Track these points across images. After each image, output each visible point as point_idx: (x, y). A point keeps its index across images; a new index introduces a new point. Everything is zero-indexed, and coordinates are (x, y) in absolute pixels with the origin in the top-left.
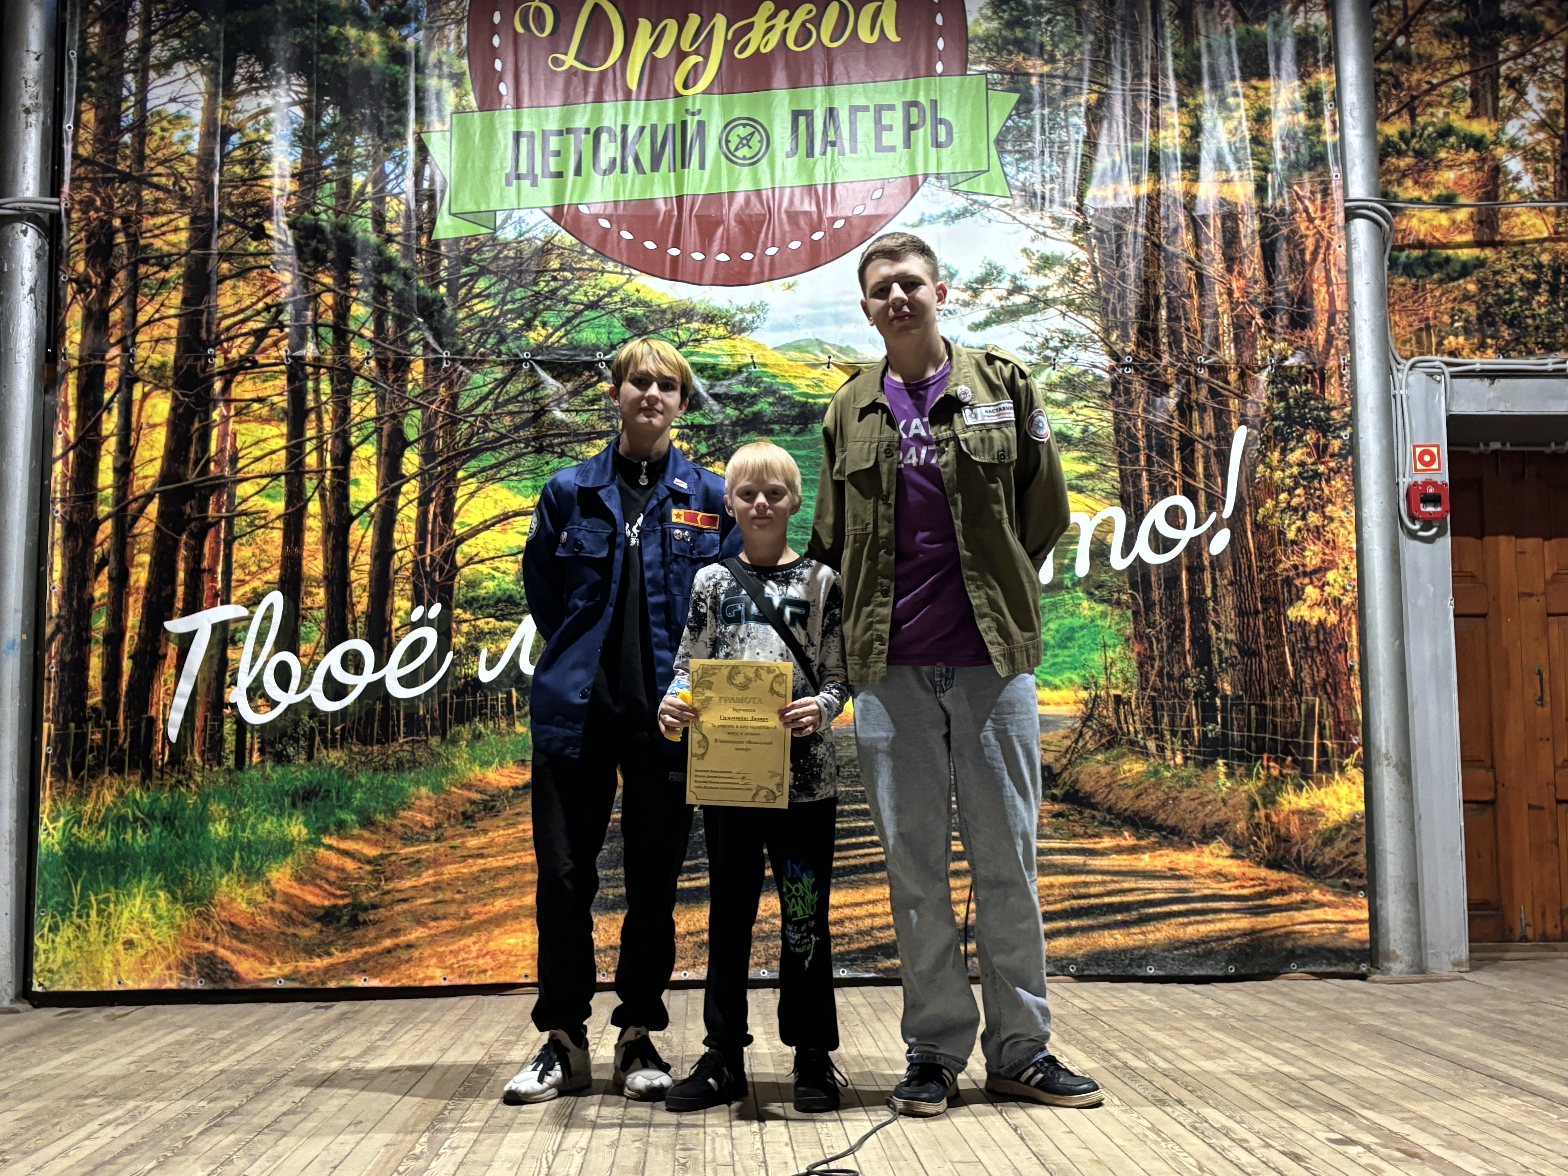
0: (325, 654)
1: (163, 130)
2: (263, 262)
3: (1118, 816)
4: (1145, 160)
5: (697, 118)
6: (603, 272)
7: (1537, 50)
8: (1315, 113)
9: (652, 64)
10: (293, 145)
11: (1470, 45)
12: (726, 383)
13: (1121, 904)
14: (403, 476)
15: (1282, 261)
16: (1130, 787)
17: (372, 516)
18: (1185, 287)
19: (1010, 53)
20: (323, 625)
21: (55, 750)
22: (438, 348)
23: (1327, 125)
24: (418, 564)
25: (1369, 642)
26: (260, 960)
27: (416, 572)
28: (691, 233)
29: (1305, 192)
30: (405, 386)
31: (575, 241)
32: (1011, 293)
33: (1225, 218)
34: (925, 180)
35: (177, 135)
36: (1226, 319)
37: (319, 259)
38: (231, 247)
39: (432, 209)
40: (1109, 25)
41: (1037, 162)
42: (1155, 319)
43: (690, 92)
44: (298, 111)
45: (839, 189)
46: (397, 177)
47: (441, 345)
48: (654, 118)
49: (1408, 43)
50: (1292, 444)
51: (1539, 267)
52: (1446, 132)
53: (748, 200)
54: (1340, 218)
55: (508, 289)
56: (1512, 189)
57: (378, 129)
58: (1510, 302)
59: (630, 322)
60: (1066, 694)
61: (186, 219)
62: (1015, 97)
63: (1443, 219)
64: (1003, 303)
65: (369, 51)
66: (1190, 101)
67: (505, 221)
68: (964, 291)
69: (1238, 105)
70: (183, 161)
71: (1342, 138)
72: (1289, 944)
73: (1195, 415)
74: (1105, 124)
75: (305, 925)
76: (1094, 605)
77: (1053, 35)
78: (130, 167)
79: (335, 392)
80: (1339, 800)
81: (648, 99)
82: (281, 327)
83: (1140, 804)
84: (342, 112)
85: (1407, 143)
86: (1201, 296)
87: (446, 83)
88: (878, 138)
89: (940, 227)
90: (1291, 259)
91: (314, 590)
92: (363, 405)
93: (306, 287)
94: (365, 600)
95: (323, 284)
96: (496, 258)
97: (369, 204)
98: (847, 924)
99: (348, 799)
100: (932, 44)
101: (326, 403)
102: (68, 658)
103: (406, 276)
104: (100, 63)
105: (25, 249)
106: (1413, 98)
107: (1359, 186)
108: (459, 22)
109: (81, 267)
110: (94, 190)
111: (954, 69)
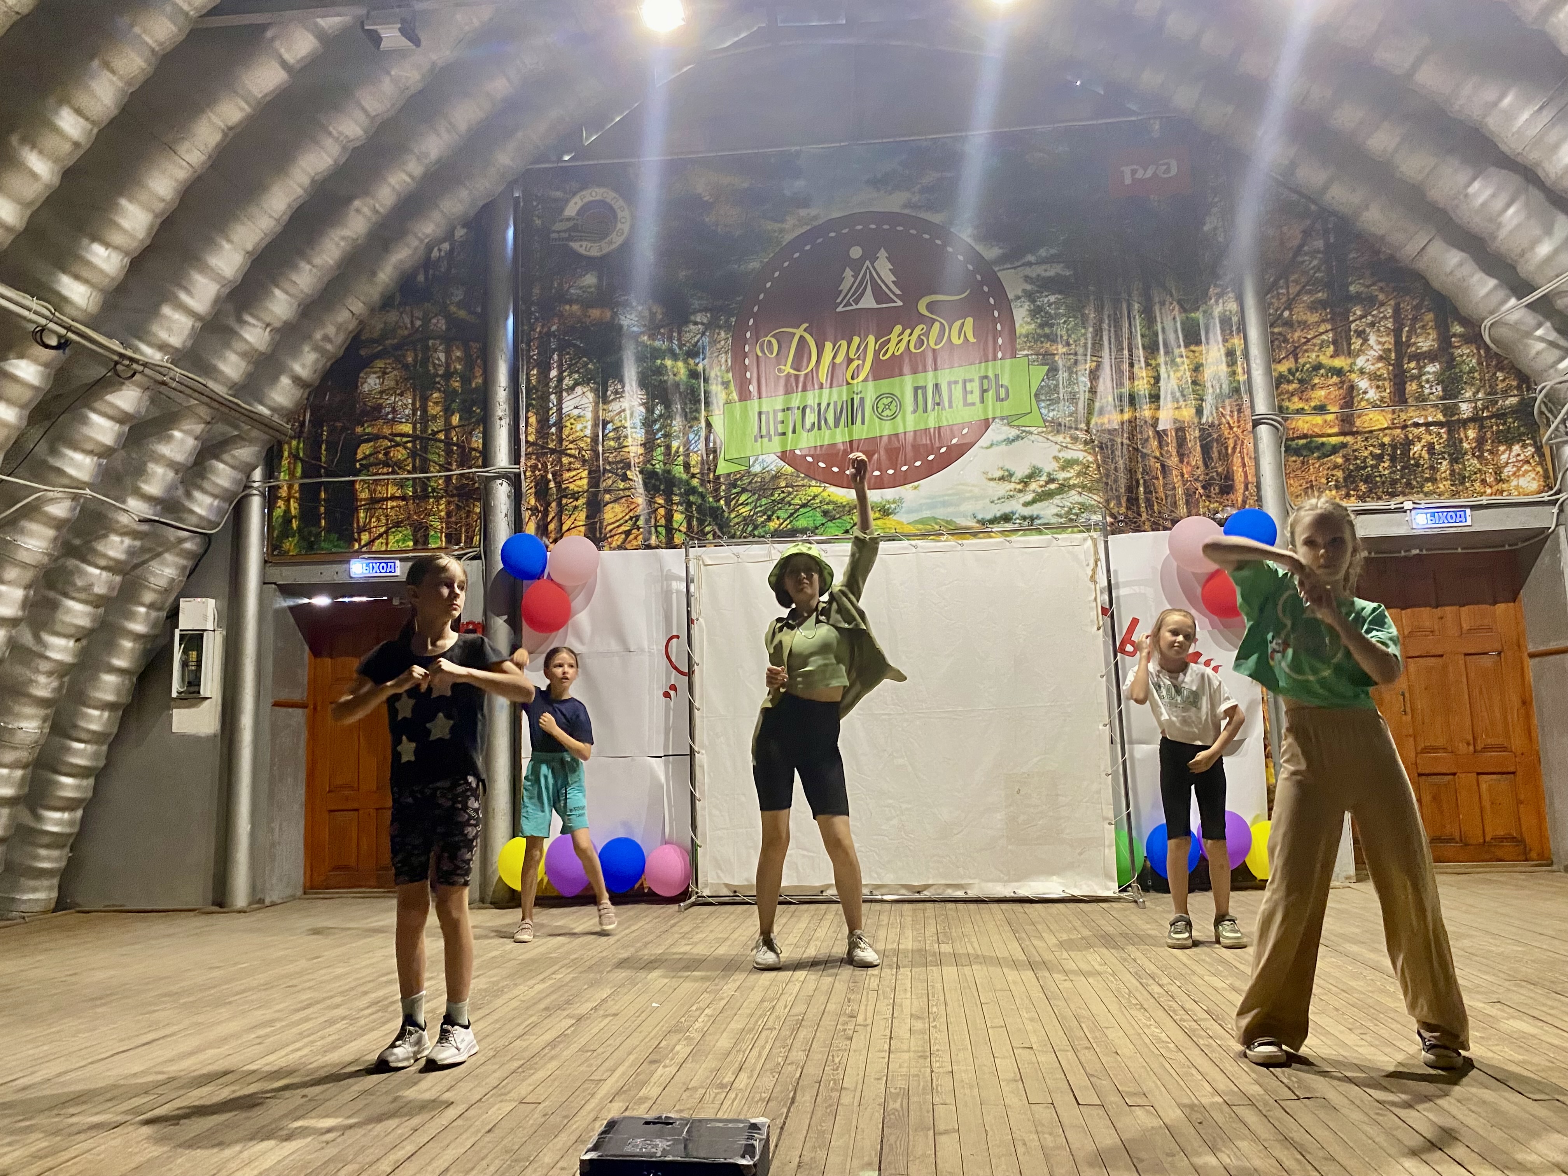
1: (572, 424)
2: (627, 493)
4: (1126, 400)
5: (859, 396)
6: (810, 486)
7: (1375, 312)
8: (1232, 363)
9: (833, 365)
10: (640, 428)
11: (1331, 312)
15: (1214, 454)
18: (1154, 474)
19: (1042, 342)
22: (721, 534)
23: (1240, 370)
29: (1227, 412)
31: (794, 470)
32: (1047, 483)
33: (1177, 430)
34: (993, 422)
35: (579, 426)
36: (1180, 491)
37: (656, 490)
38: (610, 486)
39: (715, 458)
40: (1101, 321)
41: (1061, 405)
42: (1137, 493)
43: (855, 381)
44: (642, 409)
45: (943, 430)
46: (696, 442)
47: (723, 532)
48: (835, 398)
49: (1291, 315)
51: (1383, 445)
52: (1318, 367)
53: (890, 440)
54: (1249, 426)
55: (757, 500)
56: (1362, 399)
57: (685, 416)
58: (1365, 467)
59: (825, 513)
61: (586, 472)
62: (1047, 367)
63: (1318, 420)
64: (1043, 489)
65: (678, 372)
66: (1153, 362)
67: (755, 462)
68: (1019, 483)
69: (1183, 363)
70: (583, 440)
71: (1250, 377)
74: (1101, 380)
77: (1068, 330)
78: (555, 445)
81: (831, 387)
82: (638, 529)
84: (666, 408)
85: (1294, 375)
86: (1164, 478)
87: (720, 387)
88: (965, 398)
89: (1003, 447)
90: (1219, 453)
93: (650, 505)
95: (659, 504)
96: (750, 483)
97: (681, 458)
100: (995, 341)
103: (702, 496)
104: (537, 391)
105: (502, 492)
106: (1296, 348)
107: (1261, 407)
108: (726, 352)
109: (532, 502)
110: (537, 459)
111: (1008, 355)
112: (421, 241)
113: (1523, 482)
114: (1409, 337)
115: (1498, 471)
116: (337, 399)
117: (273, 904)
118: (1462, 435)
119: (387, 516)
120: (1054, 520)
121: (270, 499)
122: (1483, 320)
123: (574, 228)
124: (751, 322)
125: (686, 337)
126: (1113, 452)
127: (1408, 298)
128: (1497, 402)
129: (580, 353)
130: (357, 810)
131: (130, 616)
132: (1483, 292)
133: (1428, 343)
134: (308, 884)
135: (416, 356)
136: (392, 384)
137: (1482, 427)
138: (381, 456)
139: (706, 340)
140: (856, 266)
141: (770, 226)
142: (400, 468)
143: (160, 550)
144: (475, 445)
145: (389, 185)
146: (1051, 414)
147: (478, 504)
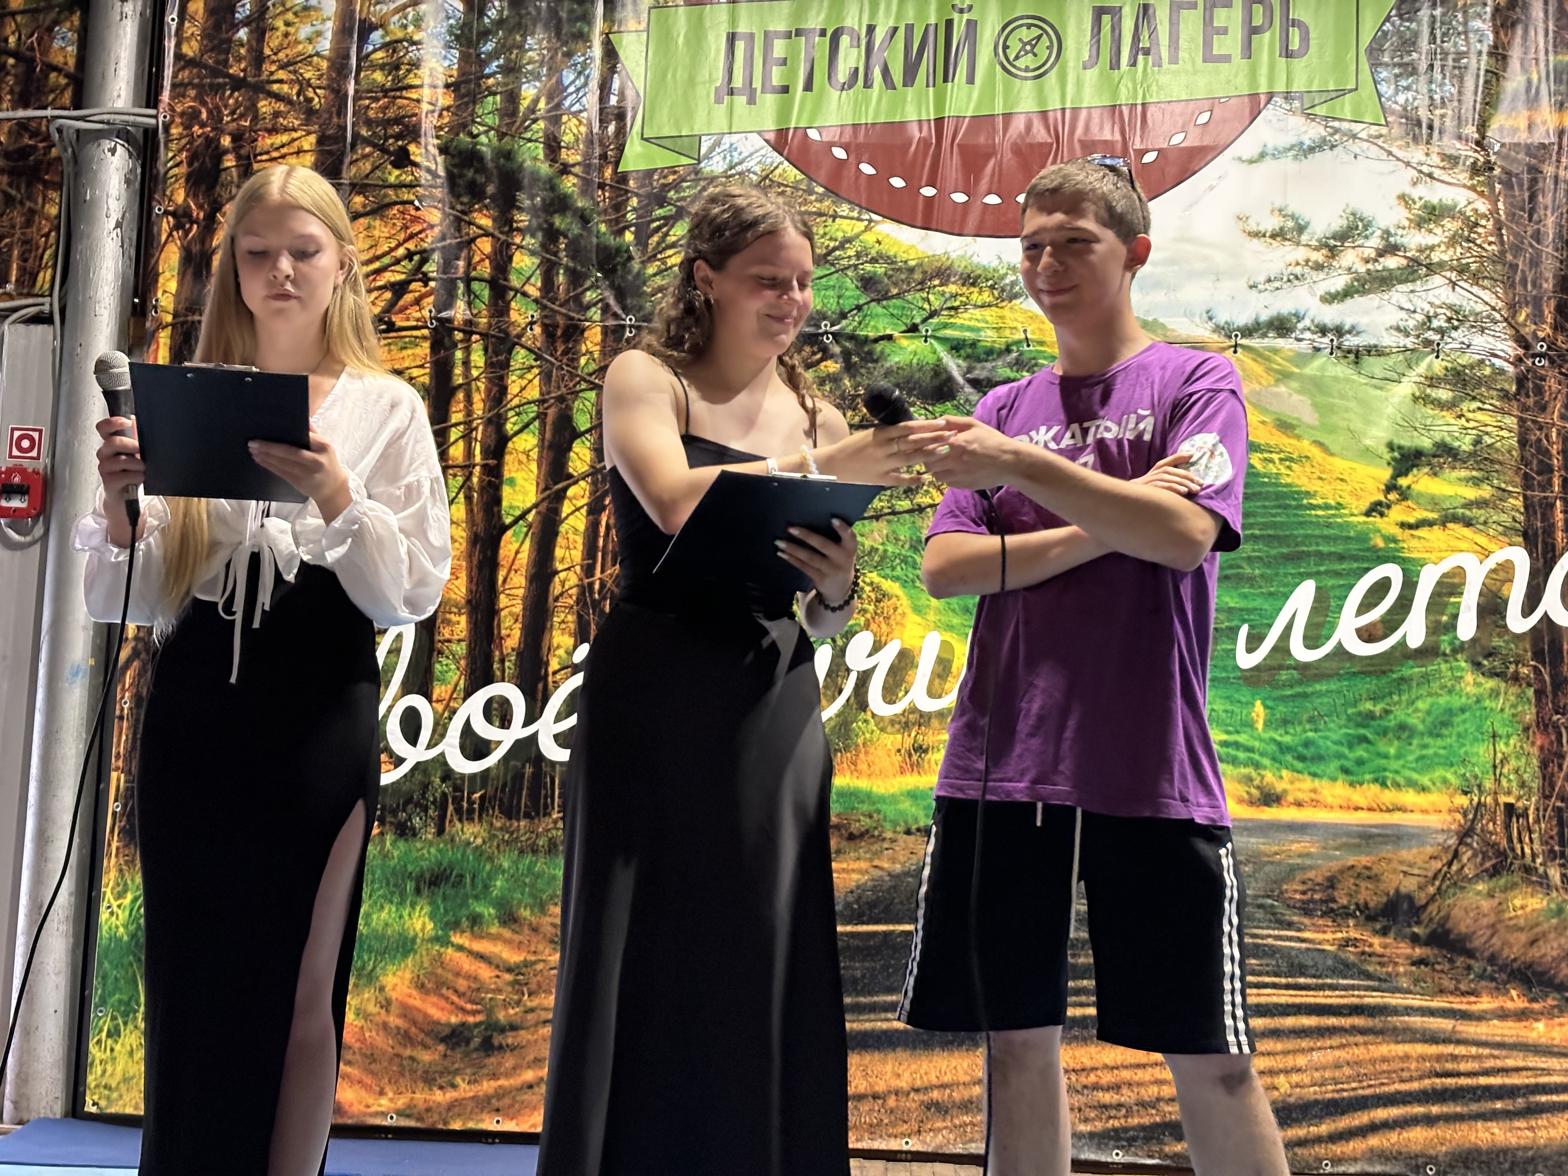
0: (464, 700)
1: (288, 24)
2: (406, 196)
3: (1502, 969)
5: (966, 16)
6: (835, 217)
10: (448, 47)
12: (989, 365)
13: (1502, 1087)
14: (570, 476)
16: (1521, 929)
17: (530, 526)
20: (463, 663)
21: (125, 806)
22: (620, 312)
24: (585, 590)
26: (368, 1088)
27: (581, 600)
28: (952, 167)
30: (577, 360)
31: (800, 176)
32: (1381, 253)
34: (1268, 102)
35: (305, 31)
37: (476, 193)
38: (367, 176)
39: (621, 133)
41: (1423, 79)
44: (456, 3)
45: (1151, 111)
46: (578, 90)
47: (625, 309)
53: (1029, 127)
57: (556, 27)
59: (867, 283)
60: (1436, 798)
61: (312, 138)
64: (1370, 266)
67: (712, 149)
68: (1317, 249)
70: (310, 64)
75: (426, 1047)
76: (1481, 679)
78: (244, 70)
79: (489, 365)
82: (426, 280)
83: (1535, 953)
88: (1208, 44)
89: (1287, 164)
91: (453, 617)
92: (524, 383)
93: (459, 230)
94: (517, 633)
95: (479, 227)
98: (1125, 1090)
99: (486, 887)
101: (477, 379)
103: (584, 218)
109: (180, 197)
110: (200, 99)
120: (1389, 340)
126: (1534, 196)
144: (56, 59)
146: (1401, 98)
147: (54, 195)
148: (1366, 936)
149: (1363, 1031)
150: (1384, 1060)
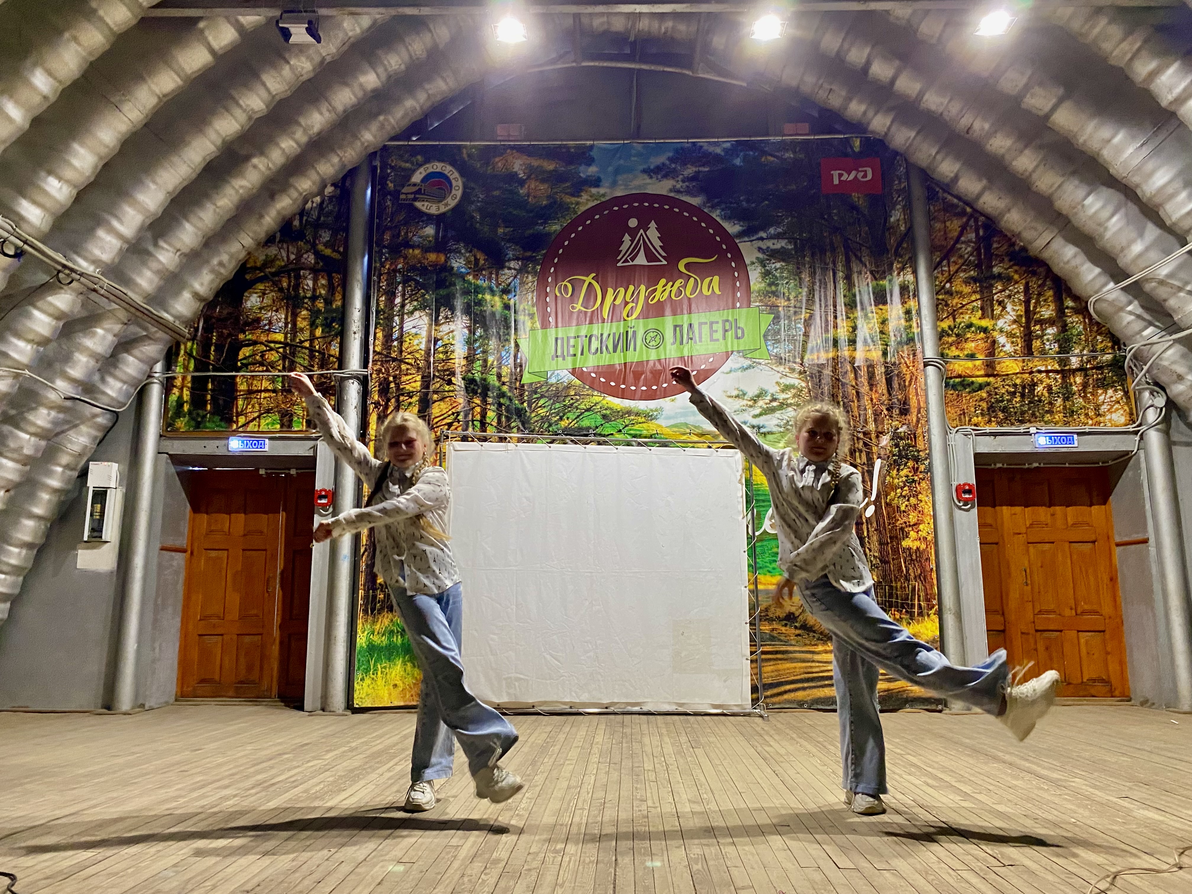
1: (410, 339)
2: (451, 394)
3: (825, 636)
4: (831, 343)
5: (632, 330)
6: (593, 396)
7: (1011, 288)
8: (909, 319)
9: (614, 306)
10: (464, 345)
11: (980, 286)
15: (895, 385)
18: (851, 398)
19: (769, 297)
21: (364, 602)
22: (523, 429)
23: (914, 325)
25: (940, 557)
28: (630, 378)
29: (905, 355)
31: (581, 383)
32: (771, 401)
33: (868, 367)
34: (732, 354)
35: (416, 342)
36: (870, 412)
37: (475, 392)
38: (438, 388)
39: (521, 371)
40: (814, 283)
41: (782, 344)
43: (630, 319)
44: (466, 331)
45: (694, 358)
46: (507, 358)
47: (525, 428)
48: (614, 330)
49: (951, 287)
50: (902, 467)
51: (1015, 385)
52: (970, 326)
53: (654, 364)
54: (921, 366)
55: (552, 404)
56: (1001, 351)
57: (499, 338)
58: (1002, 401)
59: (604, 417)
61: (420, 377)
62: (773, 316)
63: (970, 364)
64: (768, 406)
65: (495, 305)
66: (852, 316)
67: (551, 375)
68: (750, 401)
69: (873, 317)
70: (418, 352)
71: (921, 330)
72: (905, 696)
73: (857, 454)
74: (813, 327)
77: (789, 289)
78: (396, 355)
80: (927, 629)
81: (612, 321)
82: (459, 421)
84: (484, 331)
85: (952, 331)
86: (858, 401)
87: (527, 318)
88: (711, 336)
89: (739, 373)
90: (899, 384)
93: (469, 404)
95: (476, 403)
96: (547, 391)
100: (735, 294)
102: (369, 562)
103: (510, 400)
104: (384, 313)
105: (353, 390)
106: (954, 311)
107: (930, 352)
108: (533, 291)
109: (376, 397)
110: (382, 365)
111: (745, 305)
112: (301, 194)
113: (1114, 416)
114: (1035, 307)
115: (1097, 408)
116: (225, 312)
117: (152, 709)
118: (1072, 380)
119: (260, 404)
120: (775, 429)
121: (168, 386)
122: (1090, 297)
123: (419, 192)
124: (552, 270)
125: (502, 278)
126: (820, 381)
127: (1034, 279)
128: (1097, 358)
129: (419, 286)
130: (222, 635)
131: (49, 473)
132: (1090, 277)
133: (1049, 313)
134: (179, 694)
135: (290, 282)
136: (270, 302)
137: (1086, 375)
138: (258, 358)
139: (517, 281)
140: (633, 233)
141: (568, 199)
142: (272, 368)
143: (78, 422)
144: (332, 353)
145: (281, 148)
146: (775, 351)
147: (333, 398)
148: (780, 627)
149: (781, 659)
150: (788, 669)
